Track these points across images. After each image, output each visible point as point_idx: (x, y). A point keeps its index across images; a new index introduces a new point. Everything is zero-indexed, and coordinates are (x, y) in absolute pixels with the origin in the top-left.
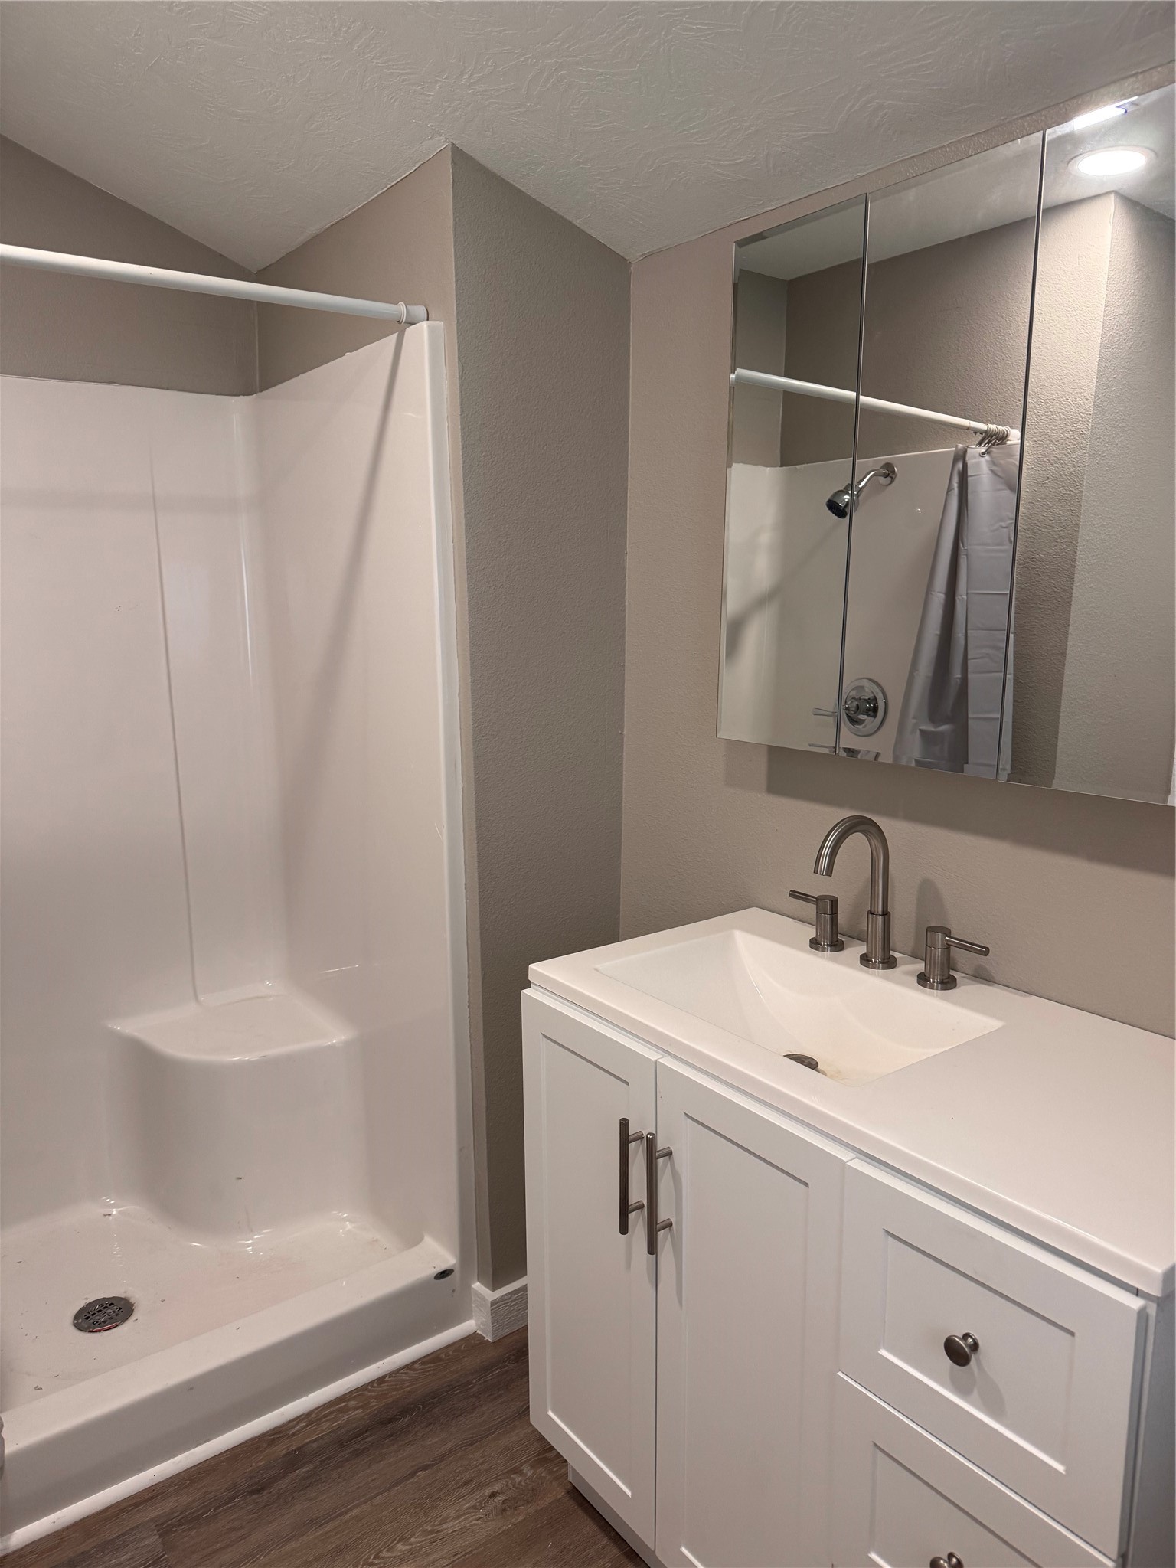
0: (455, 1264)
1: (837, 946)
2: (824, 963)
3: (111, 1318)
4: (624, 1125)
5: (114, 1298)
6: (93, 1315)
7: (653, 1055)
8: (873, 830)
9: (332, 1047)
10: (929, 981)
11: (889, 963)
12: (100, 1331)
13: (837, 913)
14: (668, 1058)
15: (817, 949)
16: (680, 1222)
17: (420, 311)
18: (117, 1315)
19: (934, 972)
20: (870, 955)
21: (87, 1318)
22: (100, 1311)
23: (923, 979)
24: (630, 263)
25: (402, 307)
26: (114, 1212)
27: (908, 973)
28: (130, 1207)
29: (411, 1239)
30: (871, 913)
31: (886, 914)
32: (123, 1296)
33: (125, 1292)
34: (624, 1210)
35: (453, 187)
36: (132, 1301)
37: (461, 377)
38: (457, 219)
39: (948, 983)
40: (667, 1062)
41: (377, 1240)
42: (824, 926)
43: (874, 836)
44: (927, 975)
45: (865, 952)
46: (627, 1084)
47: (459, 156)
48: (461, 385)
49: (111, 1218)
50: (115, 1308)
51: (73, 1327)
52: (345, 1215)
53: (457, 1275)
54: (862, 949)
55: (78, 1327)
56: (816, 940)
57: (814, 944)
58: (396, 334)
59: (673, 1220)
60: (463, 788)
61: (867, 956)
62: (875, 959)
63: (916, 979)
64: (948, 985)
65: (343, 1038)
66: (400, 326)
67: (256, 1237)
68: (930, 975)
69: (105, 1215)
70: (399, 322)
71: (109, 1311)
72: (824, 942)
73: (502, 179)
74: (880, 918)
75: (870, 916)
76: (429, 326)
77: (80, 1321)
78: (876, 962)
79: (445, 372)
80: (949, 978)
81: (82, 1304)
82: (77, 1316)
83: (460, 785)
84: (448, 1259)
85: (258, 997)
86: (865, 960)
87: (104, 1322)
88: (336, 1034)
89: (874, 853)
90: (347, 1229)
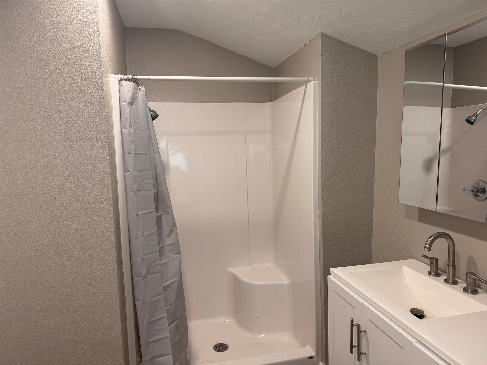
0: (314, 355)
1: (437, 275)
2: (432, 281)
3: (222, 349)
4: (352, 321)
5: (224, 344)
6: (218, 347)
7: (362, 301)
8: (448, 237)
9: (284, 284)
10: (467, 291)
11: (455, 282)
12: (219, 352)
13: (438, 264)
14: (366, 302)
15: (430, 275)
16: (368, 353)
17: (312, 78)
18: (224, 348)
19: (469, 288)
20: (447, 279)
21: (217, 348)
22: (220, 346)
23: (465, 290)
24: (378, 56)
25: (306, 78)
26: (227, 321)
27: (461, 287)
28: (231, 320)
29: (303, 345)
30: (449, 265)
31: (454, 266)
32: (226, 344)
33: (227, 343)
34: (352, 347)
35: (321, 44)
36: (228, 346)
37: (322, 96)
38: (322, 52)
39: (475, 292)
40: (366, 304)
41: (295, 344)
42: (433, 267)
43: (448, 239)
44: (467, 289)
45: (446, 278)
46: (355, 308)
47: (323, 36)
48: (322, 98)
49: (226, 322)
50: (224, 346)
51: (213, 349)
52: (286, 335)
53: (315, 358)
54: (445, 277)
55: (214, 349)
56: (430, 272)
57: (429, 273)
58: (305, 85)
59: (366, 352)
60: (319, 213)
61: (447, 280)
62: (450, 281)
63: (462, 289)
64: (474, 293)
65: (287, 282)
66: (306, 83)
67: (262, 335)
68: (467, 288)
69: (224, 321)
70: (306, 82)
71: (222, 347)
72: (433, 273)
73: (336, 39)
74: (451, 268)
75: (448, 266)
76: (313, 83)
77: (215, 348)
78: (450, 282)
79: (318, 95)
80: (475, 290)
81: (216, 344)
82: (214, 346)
83: (318, 212)
84: (313, 354)
85: (267, 267)
86: (446, 281)
87: (221, 349)
88: (286, 281)
89: (449, 245)
90: (287, 339)
